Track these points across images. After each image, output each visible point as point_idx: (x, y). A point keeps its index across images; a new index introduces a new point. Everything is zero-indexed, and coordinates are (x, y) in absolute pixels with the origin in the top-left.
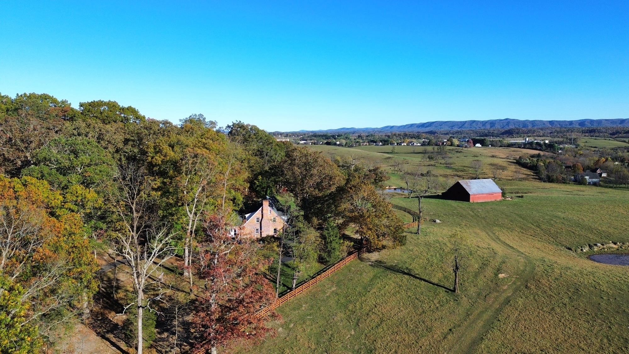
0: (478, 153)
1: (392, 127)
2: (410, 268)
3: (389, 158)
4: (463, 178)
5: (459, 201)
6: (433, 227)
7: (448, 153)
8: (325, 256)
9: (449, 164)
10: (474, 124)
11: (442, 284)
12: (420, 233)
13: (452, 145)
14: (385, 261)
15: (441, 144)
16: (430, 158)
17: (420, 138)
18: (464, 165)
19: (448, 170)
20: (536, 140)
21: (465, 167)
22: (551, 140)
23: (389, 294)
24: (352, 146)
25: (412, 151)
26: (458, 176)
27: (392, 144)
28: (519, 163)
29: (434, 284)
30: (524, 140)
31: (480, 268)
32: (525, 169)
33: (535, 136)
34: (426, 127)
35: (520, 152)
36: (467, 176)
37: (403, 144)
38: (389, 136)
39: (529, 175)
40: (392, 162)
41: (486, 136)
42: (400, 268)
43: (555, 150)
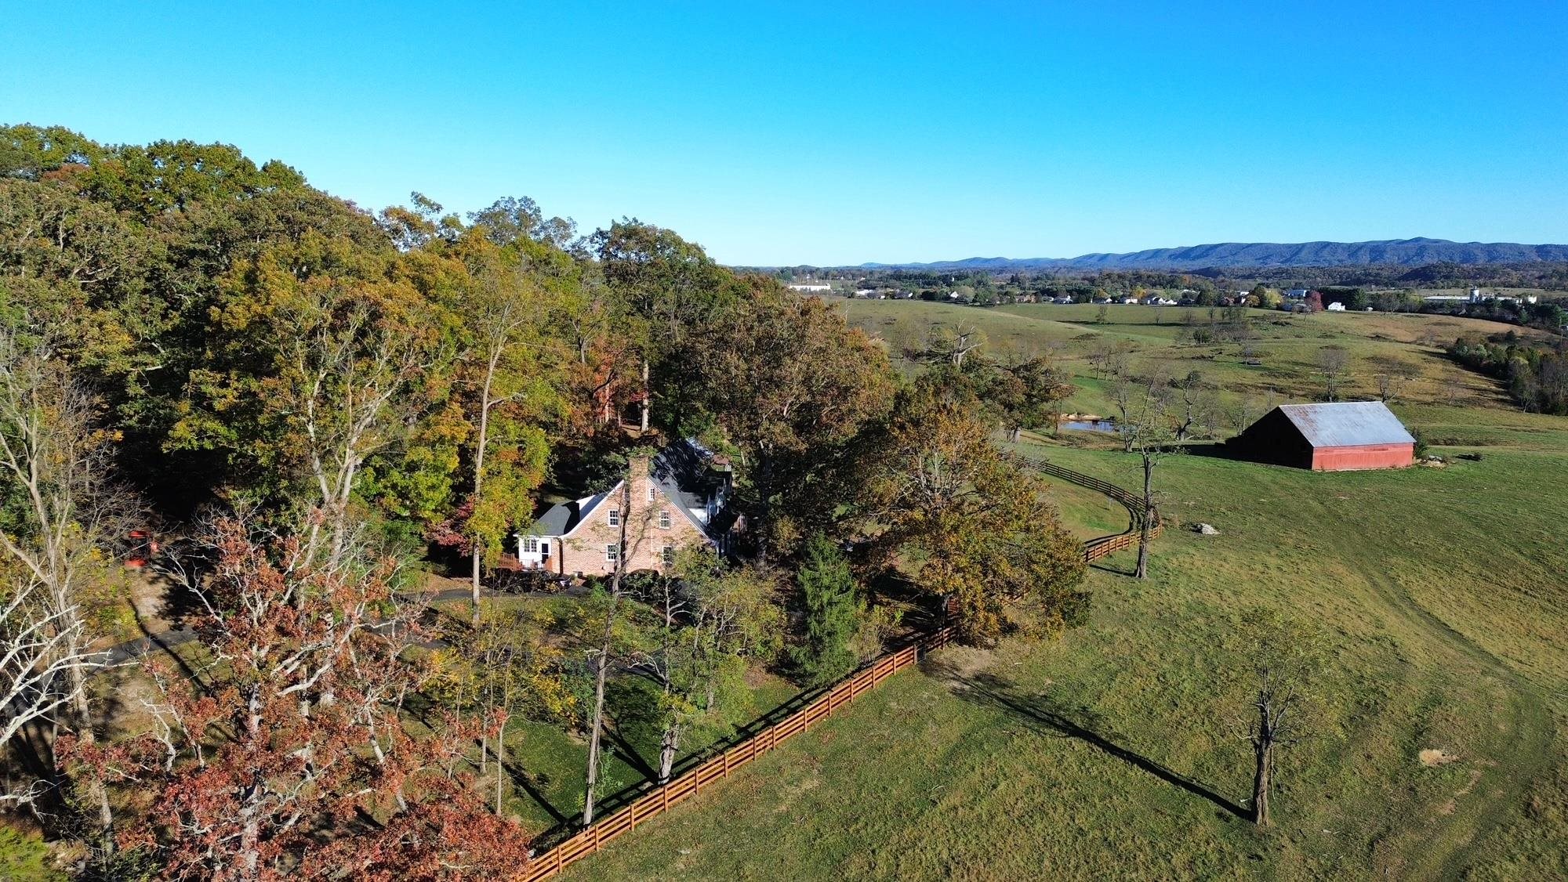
0: (1336, 327)
1: (1104, 257)
2: (1095, 709)
3: (1088, 336)
4: (1291, 396)
5: (1279, 467)
6: (1192, 551)
7: (1250, 326)
8: (801, 655)
9: (1251, 355)
10: (1325, 253)
11: (1207, 781)
12: (1144, 573)
13: (1262, 304)
14: (1011, 677)
15: (1231, 301)
16: (1201, 339)
17: (1176, 287)
18: (1295, 358)
19: (1249, 372)
20: (1500, 295)
21: (1297, 364)
22: (1543, 297)
23: (1004, 817)
24: (989, 305)
25: (1152, 318)
26: (1275, 390)
27: (1098, 299)
28: (1456, 356)
29: (1175, 781)
30: (1466, 295)
31: (1352, 719)
32: (1472, 374)
33: (1497, 285)
34: (1194, 259)
35: (1457, 329)
36: (1303, 389)
37: (1128, 301)
38: (1092, 281)
39: (1485, 390)
40: (1092, 347)
41: (1359, 282)
42: (1059, 708)
43: (1555, 322)
